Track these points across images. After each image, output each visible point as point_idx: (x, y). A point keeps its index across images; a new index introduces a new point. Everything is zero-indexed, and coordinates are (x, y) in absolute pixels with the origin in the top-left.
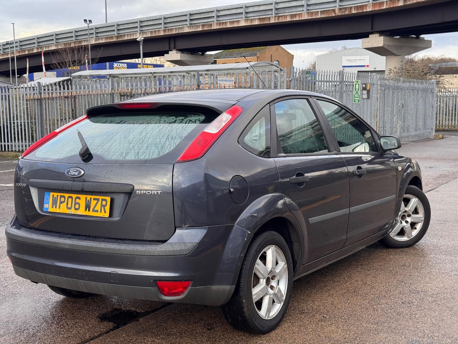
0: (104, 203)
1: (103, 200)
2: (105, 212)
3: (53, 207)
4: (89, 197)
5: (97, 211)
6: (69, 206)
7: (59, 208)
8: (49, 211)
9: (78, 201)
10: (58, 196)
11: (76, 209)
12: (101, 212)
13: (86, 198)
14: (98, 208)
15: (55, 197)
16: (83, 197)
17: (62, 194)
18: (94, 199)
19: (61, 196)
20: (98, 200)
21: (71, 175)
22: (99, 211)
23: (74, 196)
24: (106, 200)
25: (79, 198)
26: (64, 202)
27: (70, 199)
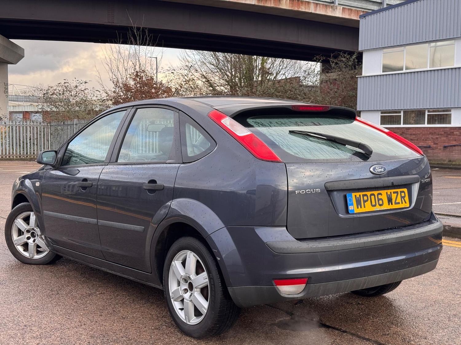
0: (403, 194)
1: (401, 192)
2: (406, 203)
3: (358, 208)
4: (389, 191)
5: (399, 203)
6: (374, 203)
7: (365, 207)
8: (355, 212)
9: (380, 197)
10: (360, 195)
11: (380, 205)
12: (402, 203)
13: (387, 193)
14: (399, 200)
15: (358, 197)
16: (384, 192)
17: (364, 193)
18: (394, 193)
19: (364, 195)
20: (397, 192)
21: (378, 172)
22: (401, 203)
23: (376, 193)
24: (403, 192)
25: (381, 194)
26: (367, 200)
27: (373, 197)
